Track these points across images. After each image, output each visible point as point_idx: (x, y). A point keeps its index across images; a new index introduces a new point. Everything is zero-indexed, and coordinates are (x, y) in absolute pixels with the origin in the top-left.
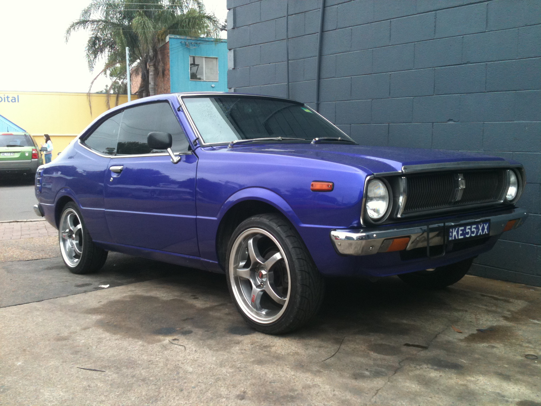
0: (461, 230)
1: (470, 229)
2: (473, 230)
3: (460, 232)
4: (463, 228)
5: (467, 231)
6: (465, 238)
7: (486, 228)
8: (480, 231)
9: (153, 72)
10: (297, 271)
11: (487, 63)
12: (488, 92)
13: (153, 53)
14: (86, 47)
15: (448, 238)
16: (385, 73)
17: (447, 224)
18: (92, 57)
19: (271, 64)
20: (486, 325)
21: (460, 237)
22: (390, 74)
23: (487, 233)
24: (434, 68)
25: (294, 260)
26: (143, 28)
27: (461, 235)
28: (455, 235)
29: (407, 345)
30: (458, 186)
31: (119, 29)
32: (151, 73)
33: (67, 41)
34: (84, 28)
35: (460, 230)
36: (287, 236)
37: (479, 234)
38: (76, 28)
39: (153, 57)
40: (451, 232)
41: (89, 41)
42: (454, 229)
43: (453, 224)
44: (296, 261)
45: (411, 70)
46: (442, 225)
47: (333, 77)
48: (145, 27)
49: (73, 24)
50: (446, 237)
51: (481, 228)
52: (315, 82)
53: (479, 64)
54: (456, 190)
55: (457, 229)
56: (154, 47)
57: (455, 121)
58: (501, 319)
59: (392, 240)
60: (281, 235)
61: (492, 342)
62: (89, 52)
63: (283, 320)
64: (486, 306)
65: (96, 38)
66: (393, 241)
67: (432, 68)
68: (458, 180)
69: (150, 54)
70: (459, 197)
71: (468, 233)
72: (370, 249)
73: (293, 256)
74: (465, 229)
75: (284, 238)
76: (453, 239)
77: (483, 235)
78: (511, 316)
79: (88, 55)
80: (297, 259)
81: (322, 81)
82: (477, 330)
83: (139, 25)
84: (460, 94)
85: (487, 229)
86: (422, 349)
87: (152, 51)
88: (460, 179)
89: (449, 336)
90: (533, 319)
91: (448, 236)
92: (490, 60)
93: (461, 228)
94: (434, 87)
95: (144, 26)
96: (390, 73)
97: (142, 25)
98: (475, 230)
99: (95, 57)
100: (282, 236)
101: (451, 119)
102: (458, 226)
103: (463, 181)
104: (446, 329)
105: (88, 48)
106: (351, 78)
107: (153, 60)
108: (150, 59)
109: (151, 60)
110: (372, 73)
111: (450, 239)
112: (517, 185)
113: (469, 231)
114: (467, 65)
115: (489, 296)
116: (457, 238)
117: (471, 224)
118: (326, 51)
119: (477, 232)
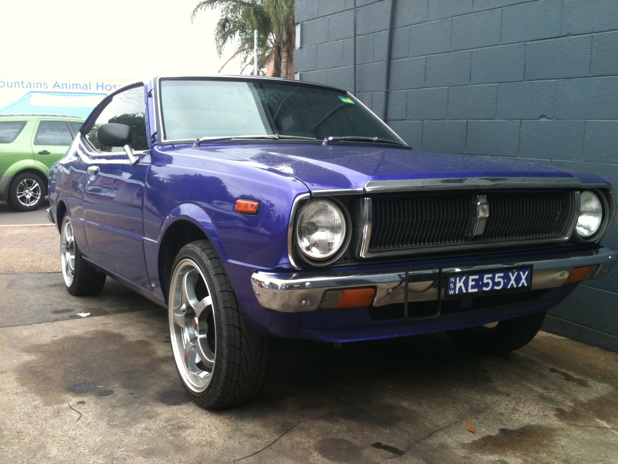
0: (473, 280)
1: (493, 279)
2: (497, 280)
3: (471, 283)
4: (476, 277)
5: (485, 281)
6: (481, 292)
7: (524, 277)
8: (513, 282)
9: (286, 59)
10: (223, 325)
11: (592, 34)
12: (593, 77)
13: (287, 36)
14: (216, 30)
15: (447, 292)
16: (466, 51)
17: (444, 270)
18: (221, 41)
19: (339, 41)
20: (521, 422)
21: (470, 290)
22: (472, 52)
23: (526, 285)
24: (525, 43)
25: (220, 308)
26: (275, 7)
27: (473, 287)
28: (461, 287)
29: (378, 445)
30: (476, 214)
31: (250, 9)
32: (284, 60)
33: (192, 23)
34: (212, 9)
35: (470, 280)
36: (216, 275)
37: (509, 287)
38: (203, 8)
39: (287, 41)
40: (452, 282)
41: (219, 24)
42: (458, 279)
43: (458, 270)
44: (223, 311)
45: (498, 45)
46: (437, 271)
47: (406, 57)
48: (277, 6)
49: (200, 4)
50: (443, 291)
51: (513, 278)
52: (385, 63)
53: (583, 36)
54: (473, 219)
55: (464, 278)
56: (288, 30)
57: (548, 118)
58: (552, 413)
59: (342, 291)
60: (210, 271)
61: (508, 454)
62: (218, 35)
63: (211, 391)
64: (545, 388)
65: (227, 20)
66: (343, 293)
67: (523, 43)
68: (476, 205)
69: (284, 37)
70: (479, 229)
71: (487, 285)
72: (303, 304)
73: (219, 302)
74: (481, 278)
75: (212, 277)
76: (457, 292)
77: (517, 288)
78: (571, 410)
79: (216, 39)
80: (223, 308)
81: (393, 62)
82: (502, 430)
83: (270, 4)
84: (557, 79)
85: (526, 279)
86: (394, 455)
87: (285, 34)
88: (479, 204)
89: (450, 436)
90: (602, 419)
91: (447, 288)
92: (597, 31)
93: (471, 278)
94: (525, 69)
95: (275, 5)
96: (472, 50)
97: (273, 4)
98: (501, 280)
99: (224, 42)
100: (211, 274)
101: (544, 115)
102: (466, 274)
103: (486, 207)
104: (456, 423)
105: (217, 31)
106: (426, 57)
107: (287, 44)
108: (284, 43)
109: (285, 45)
110: (451, 50)
111: (451, 292)
112: (601, 215)
113: (490, 281)
114: (567, 37)
115: (559, 372)
116: (464, 291)
117: (494, 271)
118: (399, 22)
119: (506, 284)
